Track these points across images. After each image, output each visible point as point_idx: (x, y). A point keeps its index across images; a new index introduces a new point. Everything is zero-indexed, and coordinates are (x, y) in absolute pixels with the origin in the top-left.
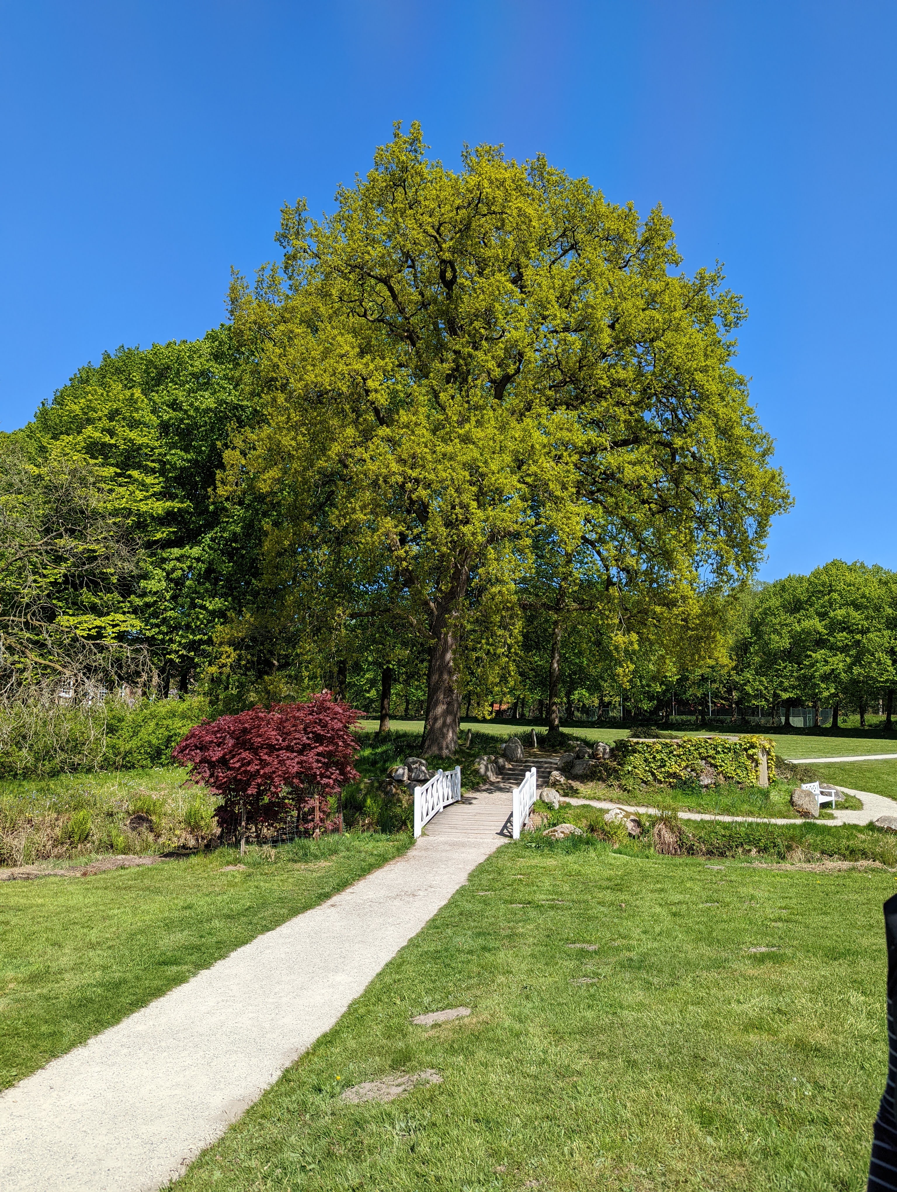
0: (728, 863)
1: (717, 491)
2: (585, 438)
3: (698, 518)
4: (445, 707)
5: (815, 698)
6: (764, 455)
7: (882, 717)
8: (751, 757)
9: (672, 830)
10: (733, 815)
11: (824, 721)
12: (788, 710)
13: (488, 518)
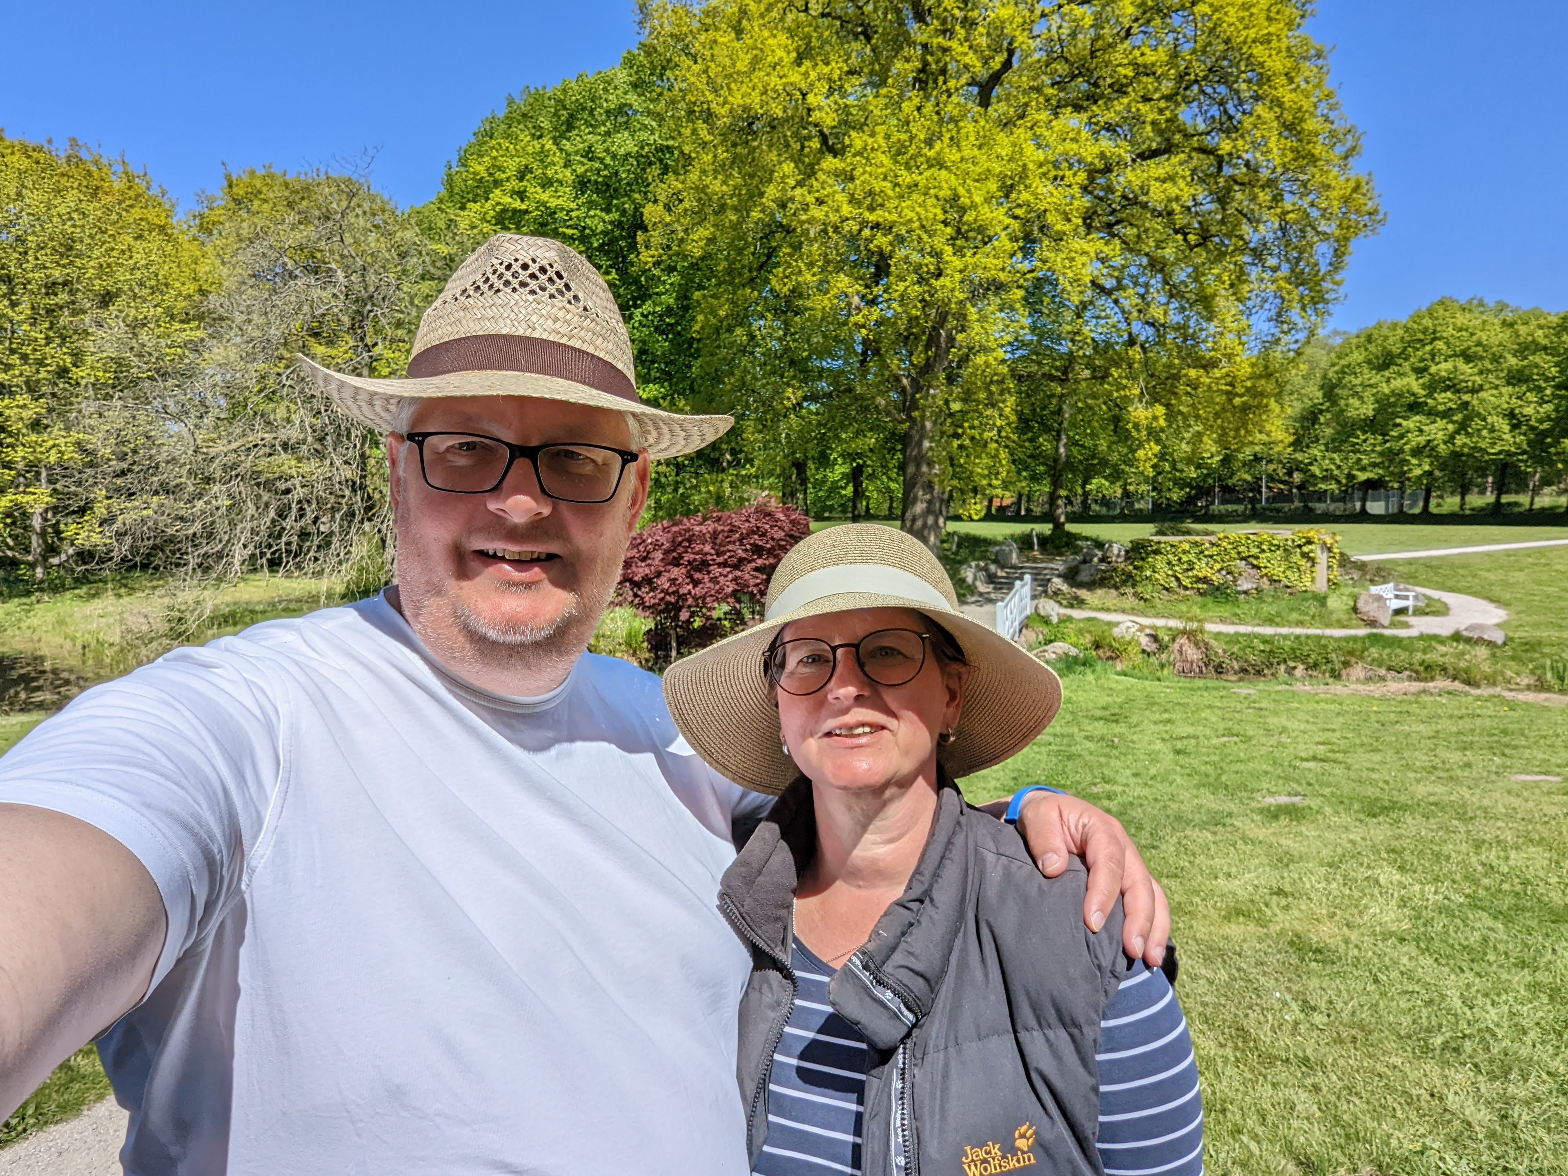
0: (1261, 686)
1: (1279, 211)
2: (1096, 150)
3: (1252, 250)
4: (924, 505)
5: (1402, 477)
6: (1346, 157)
7: (1489, 498)
8: (1305, 555)
9: (1196, 644)
10: (1277, 625)
11: (1412, 506)
12: (1366, 493)
13: (966, 267)
